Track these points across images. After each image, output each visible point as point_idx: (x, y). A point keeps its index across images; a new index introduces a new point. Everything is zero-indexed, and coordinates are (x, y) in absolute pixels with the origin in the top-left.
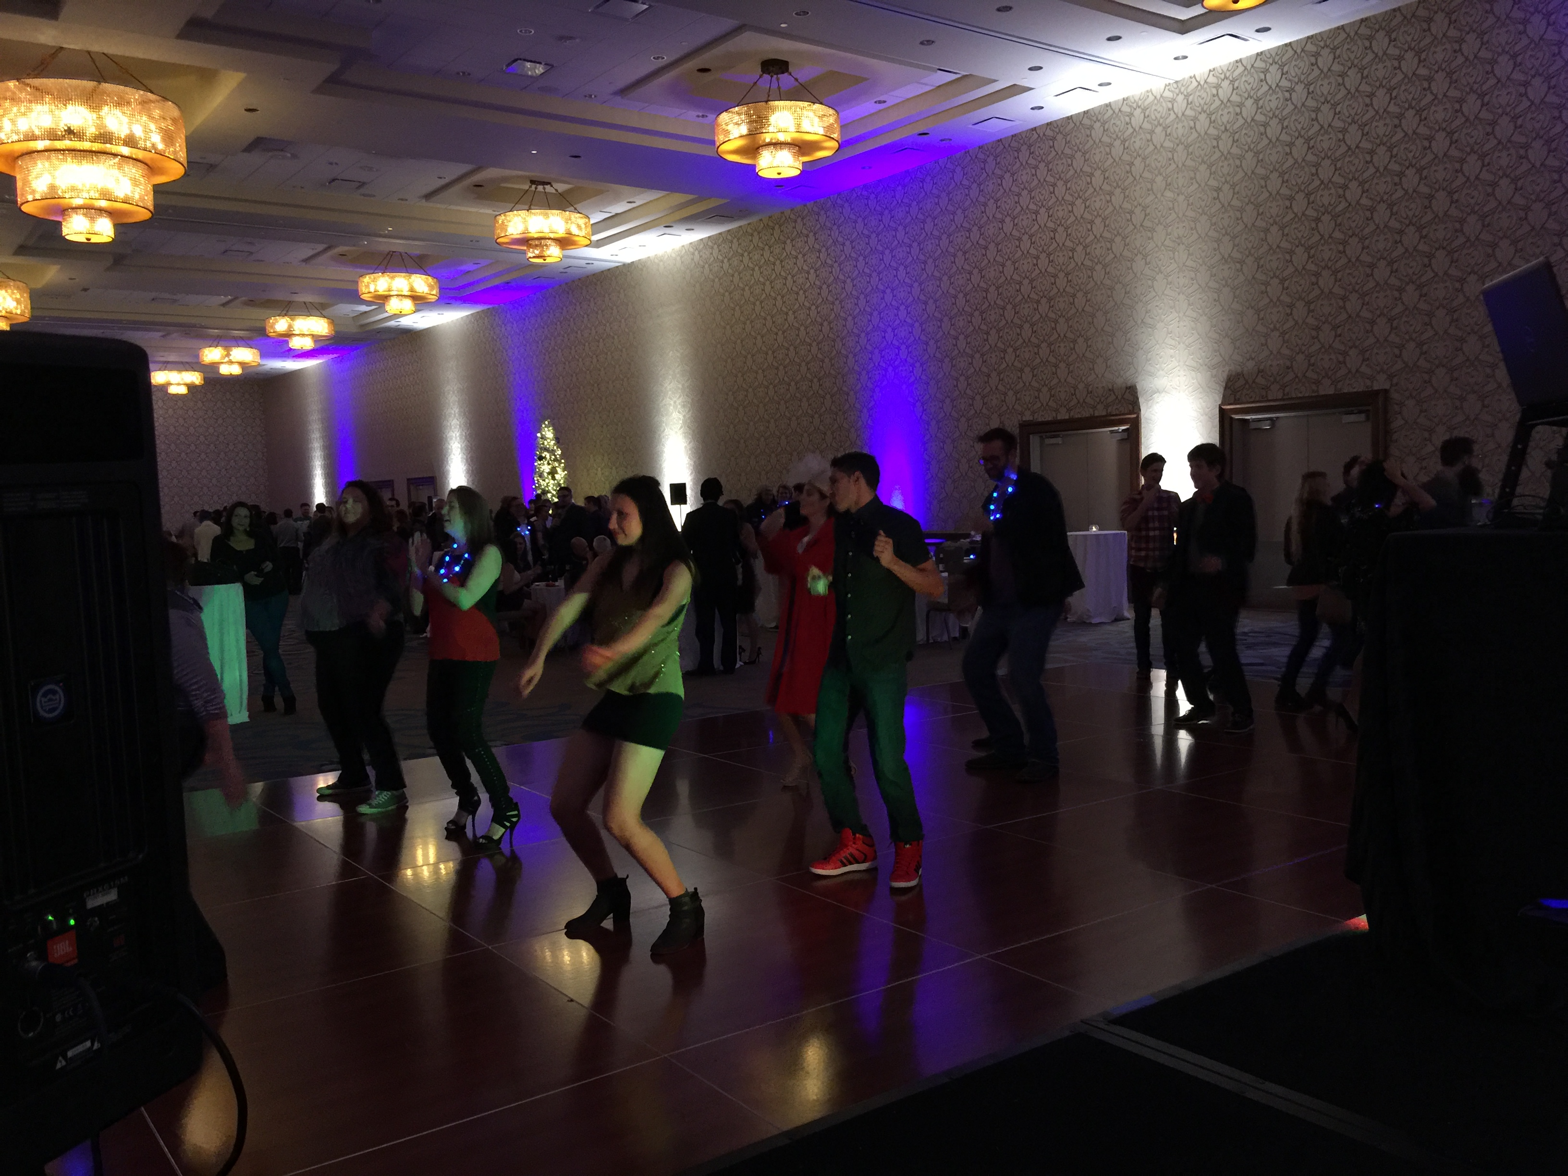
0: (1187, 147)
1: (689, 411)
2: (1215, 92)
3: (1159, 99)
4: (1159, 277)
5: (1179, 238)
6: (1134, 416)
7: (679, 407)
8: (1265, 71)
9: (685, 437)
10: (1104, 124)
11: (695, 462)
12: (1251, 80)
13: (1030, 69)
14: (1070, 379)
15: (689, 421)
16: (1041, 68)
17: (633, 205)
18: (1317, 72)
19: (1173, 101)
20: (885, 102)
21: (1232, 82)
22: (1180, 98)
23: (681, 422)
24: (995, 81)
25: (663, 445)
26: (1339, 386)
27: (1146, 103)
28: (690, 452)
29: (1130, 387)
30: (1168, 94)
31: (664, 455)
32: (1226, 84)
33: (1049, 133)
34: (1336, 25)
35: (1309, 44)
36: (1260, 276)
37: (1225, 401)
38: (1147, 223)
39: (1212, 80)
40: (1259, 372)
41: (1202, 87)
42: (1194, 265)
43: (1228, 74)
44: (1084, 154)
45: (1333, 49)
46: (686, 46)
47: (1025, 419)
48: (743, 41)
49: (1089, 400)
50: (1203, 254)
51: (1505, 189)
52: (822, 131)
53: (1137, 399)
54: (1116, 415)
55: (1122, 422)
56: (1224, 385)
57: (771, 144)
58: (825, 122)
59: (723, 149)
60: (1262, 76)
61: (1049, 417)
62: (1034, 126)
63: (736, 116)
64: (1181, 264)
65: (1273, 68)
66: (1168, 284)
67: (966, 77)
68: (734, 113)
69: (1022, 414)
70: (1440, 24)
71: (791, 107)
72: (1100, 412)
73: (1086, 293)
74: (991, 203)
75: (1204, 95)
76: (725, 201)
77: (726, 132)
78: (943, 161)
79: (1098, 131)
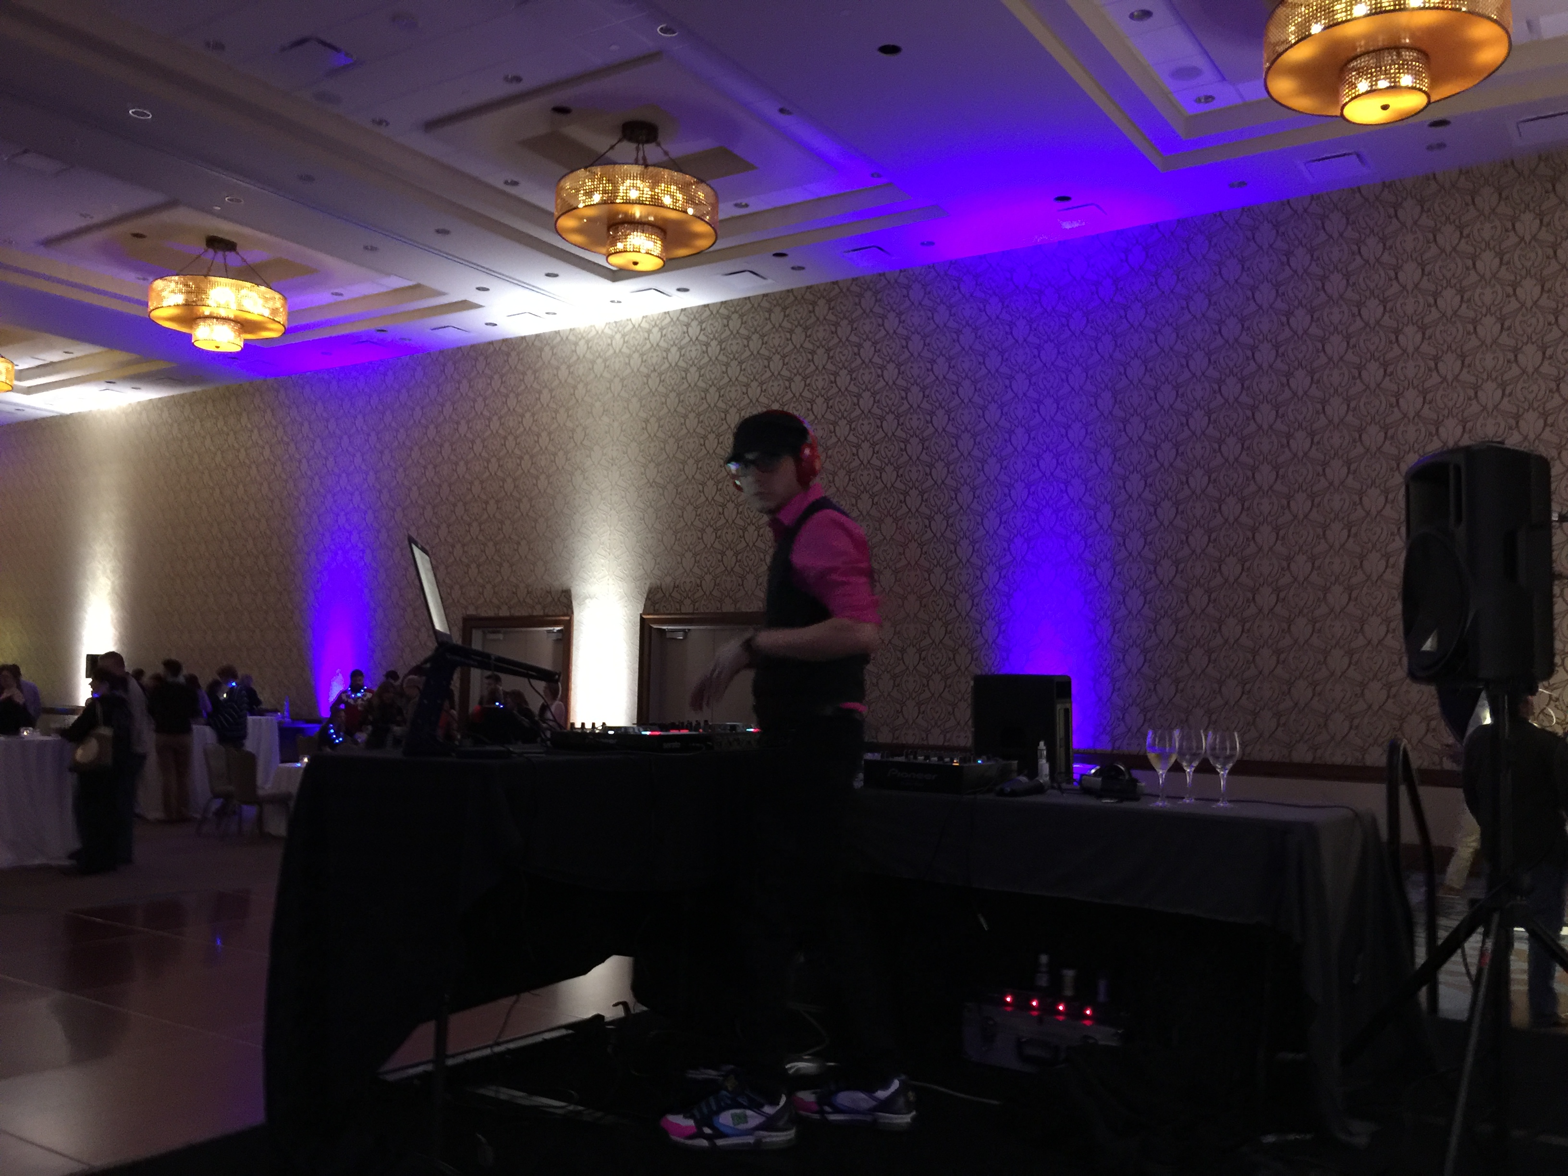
0: (622, 380)
1: (120, 577)
2: (646, 335)
3: (600, 335)
4: (595, 492)
5: (612, 459)
6: (567, 618)
8: (688, 325)
9: (113, 605)
11: (121, 632)
12: (676, 331)
13: (478, 289)
14: (513, 579)
15: (118, 588)
16: (487, 290)
17: (68, 356)
18: (728, 333)
19: (612, 338)
20: (341, 295)
21: (661, 329)
22: (618, 336)
23: (109, 588)
24: (448, 294)
25: (85, 612)
26: (738, 605)
27: (590, 336)
28: (116, 622)
29: (565, 591)
30: (607, 331)
31: (85, 622)
32: (655, 330)
33: (504, 348)
34: (744, 296)
35: (722, 308)
36: (677, 501)
37: (646, 611)
38: (585, 442)
39: (644, 325)
40: (674, 587)
41: (637, 330)
42: (624, 485)
43: (658, 322)
44: (535, 372)
45: (741, 316)
46: (116, 210)
47: (468, 613)
48: (182, 216)
49: (528, 600)
50: (632, 476)
51: (865, 452)
52: (267, 313)
53: (571, 602)
54: (552, 616)
55: (556, 623)
56: (645, 596)
57: (211, 317)
58: (271, 304)
59: (155, 314)
60: (685, 328)
61: (491, 613)
62: (489, 339)
63: (173, 285)
64: (614, 483)
65: (694, 324)
66: (602, 499)
67: (418, 286)
68: (170, 281)
69: (466, 608)
70: (822, 308)
71: (232, 285)
72: (538, 612)
73: (531, 500)
74: (448, 404)
75: (638, 337)
76: (174, 365)
77: (161, 299)
78: (406, 359)
79: (547, 353)
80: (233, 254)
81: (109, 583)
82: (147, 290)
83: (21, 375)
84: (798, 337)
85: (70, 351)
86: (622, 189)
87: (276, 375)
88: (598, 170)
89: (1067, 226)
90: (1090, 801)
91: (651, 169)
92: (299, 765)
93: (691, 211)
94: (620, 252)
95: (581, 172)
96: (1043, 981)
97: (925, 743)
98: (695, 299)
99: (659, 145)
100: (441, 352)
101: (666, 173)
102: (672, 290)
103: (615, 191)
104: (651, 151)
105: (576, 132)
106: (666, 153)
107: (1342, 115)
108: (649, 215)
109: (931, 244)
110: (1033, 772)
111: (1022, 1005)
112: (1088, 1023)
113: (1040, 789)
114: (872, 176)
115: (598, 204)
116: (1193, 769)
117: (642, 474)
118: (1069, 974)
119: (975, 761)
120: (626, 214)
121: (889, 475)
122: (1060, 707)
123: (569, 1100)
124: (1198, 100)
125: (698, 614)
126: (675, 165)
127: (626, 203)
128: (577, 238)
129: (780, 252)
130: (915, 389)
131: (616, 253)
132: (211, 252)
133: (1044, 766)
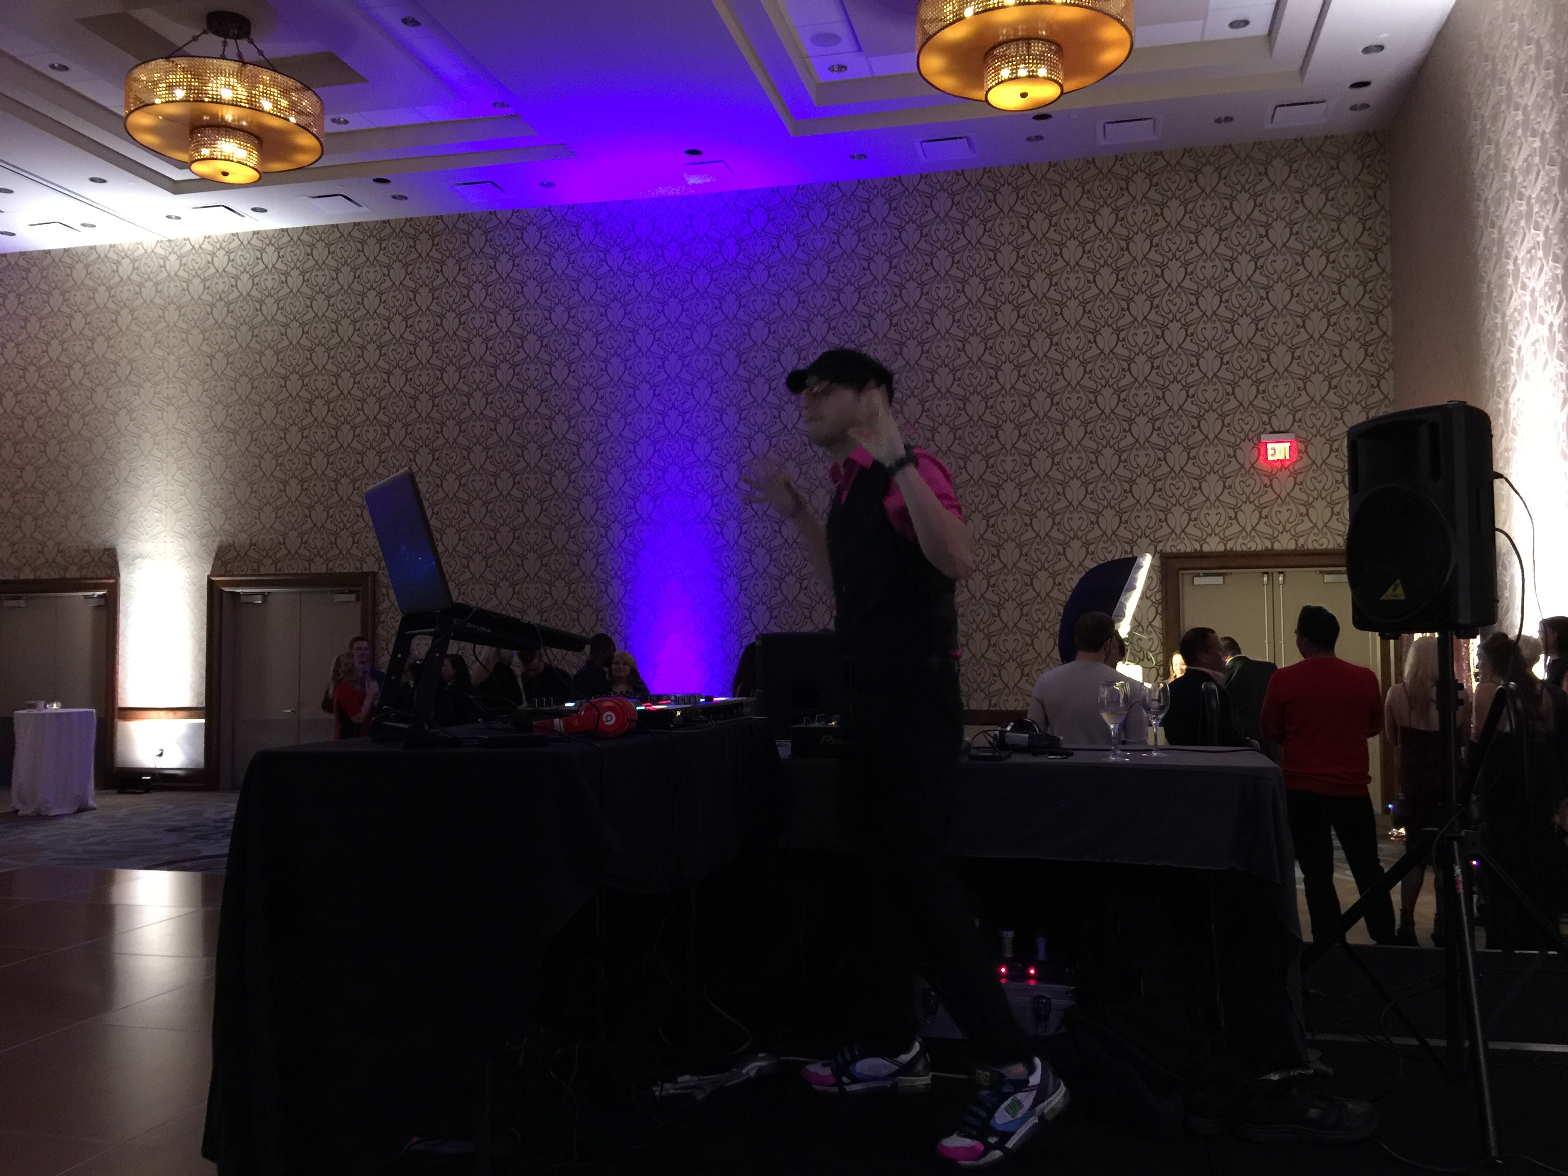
0: (179, 308)
2: (209, 258)
3: (150, 254)
4: (146, 436)
5: (168, 398)
6: (112, 581)
8: (262, 251)
10: (87, 266)
12: (247, 255)
14: (37, 535)
16: (11, 192)
18: (312, 262)
19: (165, 258)
21: (229, 253)
22: (173, 257)
26: (331, 565)
27: (136, 255)
29: (108, 550)
30: (159, 250)
32: (221, 253)
33: (22, 262)
34: (331, 223)
35: (304, 234)
36: (252, 448)
37: (215, 573)
38: (132, 378)
39: (207, 246)
40: (251, 545)
41: (197, 252)
42: (184, 428)
43: (224, 245)
44: (63, 293)
45: (328, 245)
49: (59, 560)
50: (194, 419)
51: (477, 401)
53: (117, 563)
54: (92, 578)
55: (98, 587)
56: (214, 554)
60: (258, 254)
61: (9, 576)
64: (170, 426)
65: (270, 249)
66: (155, 444)
70: (424, 244)
72: (73, 573)
73: (60, 442)
75: (199, 260)
79: (80, 272)
84: (398, 273)
86: (211, 85)
88: (181, 63)
89: (692, 180)
91: (248, 67)
93: (293, 119)
94: (205, 159)
95: (161, 63)
98: (270, 222)
99: (252, 42)
101: (266, 75)
102: (245, 209)
103: (203, 89)
104: (245, 47)
106: (262, 52)
108: (243, 119)
109: (550, 184)
114: (496, 104)
115: (180, 101)
117: (207, 416)
120: (215, 115)
121: (505, 427)
124: (832, 69)
125: (282, 575)
126: (272, 67)
127: (216, 103)
128: (149, 142)
129: (382, 177)
131: (200, 160)
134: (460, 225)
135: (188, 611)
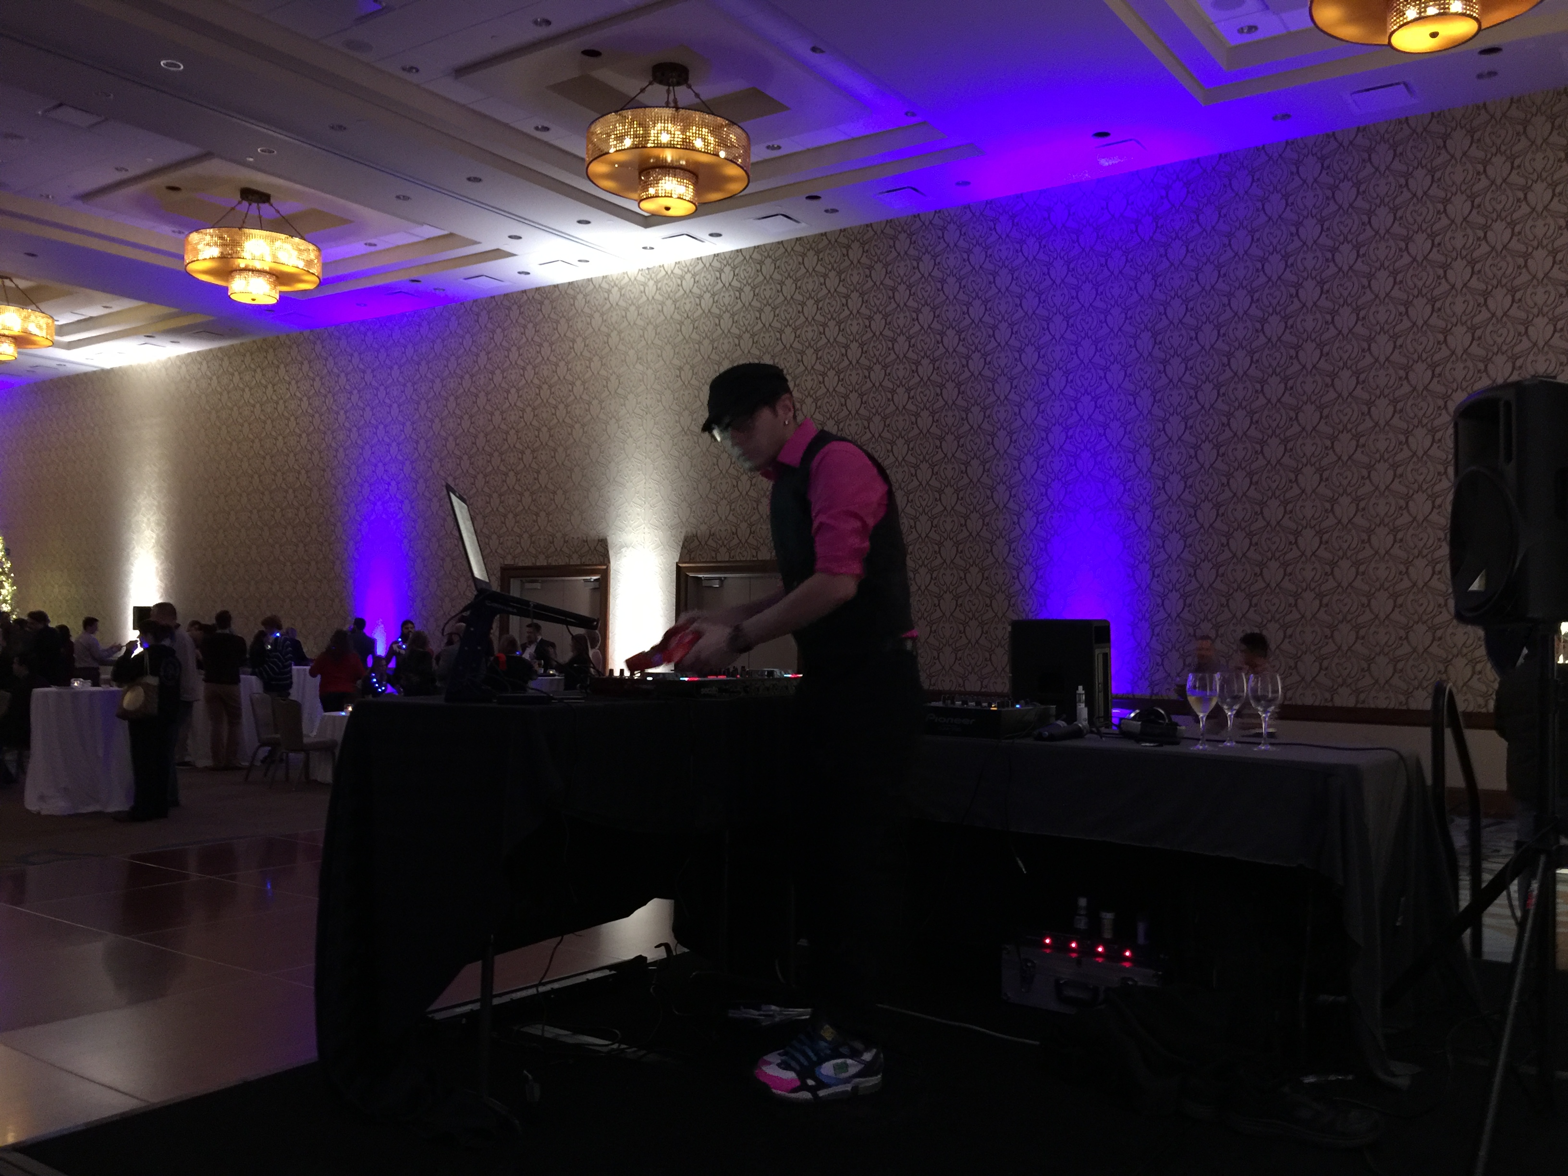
0: (656, 327)
1: (164, 530)
2: (679, 281)
3: (633, 282)
4: (630, 440)
5: (647, 407)
6: (604, 567)
7: (153, 524)
8: (721, 271)
9: (158, 557)
10: (585, 296)
11: (166, 585)
12: (709, 277)
13: (510, 237)
14: (549, 529)
15: (162, 540)
17: (107, 311)
18: (761, 278)
19: (645, 285)
20: (375, 245)
21: (694, 276)
22: (651, 283)
23: (153, 541)
24: (479, 243)
25: (132, 565)
27: (623, 282)
28: (161, 574)
29: (602, 540)
30: (641, 278)
31: (132, 575)
32: (688, 276)
33: (537, 297)
34: (777, 240)
35: (755, 253)
37: (682, 559)
38: (620, 391)
39: (677, 271)
40: (710, 535)
41: (669, 276)
42: (658, 433)
43: (691, 268)
44: (568, 320)
45: (775, 261)
46: (151, 163)
47: (506, 563)
48: (214, 167)
49: (565, 550)
50: (667, 425)
51: (901, 396)
52: (301, 264)
53: (608, 551)
54: (589, 565)
55: (593, 572)
56: (681, 544)
57: (246, 269)
58: (305, 256)
59: (192, 267)
60: (718, 275)
61: (528, 563)
62: (523, 289)
63: (208, 238)
64: (648, 431)
65: (727, 269)
66: (637, 448)
67: (451, 235)
68: (206, 234)
69: (504, 558)
70: (856, 252)
71: (267, 237)
72: (575, 561)
73: (566, 449)
74: (483, 354)
75: (671, 283)
76: (211, 318)
77: (196, 251)
78: (438, 309)
79: (580, 301)
80: (267, 205)
81: (154, 536)
82: (183, 243)
83: (61, 330)
84: (832, 280)
85: (108, 305)
86: (653, 132)
87: (311, 327)
88: (629, 114)
89: (1104, 162)
90: (1129, 745)
91: (682, 111)
92: (343, 714)
93: (722, 154)
94: (652, 197)
95: (612, 117)
96: (1082, 924)
97: (962, 689)
98: (726, 245)
99: (690, 87)
100: (475, 301)
101: (697, 116)
102: (704, 236)
103: (646, 136)
104: (682, 93)
105: (606, 75)
106: (697, 95)
107: (1390, 44)
108: (680, 159)
109: (966, 183)
110: (1072, 716)
111: (1061, 946)
112: (1127, 965)
113: (1079, 734)
114: (906, 114)
115: (628, 149)
116: (1234, 712)
117: (676, 422)
118: (1108, 917)
119: (1013, 706)
120: (657, 158)
121: (925, 419)
122: (1098, 652)
123: (613, 1038)
124: (1241, 31)
125: (734, 562)
126: (706, 107)
127: (657, 147)
128: (609, 184)
129: (815, 194)
130: (951, 333)
131: (647, 198)
132: (245, 203)
133: (1083, 710)
134: (889, 231)
135: (661, 593)
